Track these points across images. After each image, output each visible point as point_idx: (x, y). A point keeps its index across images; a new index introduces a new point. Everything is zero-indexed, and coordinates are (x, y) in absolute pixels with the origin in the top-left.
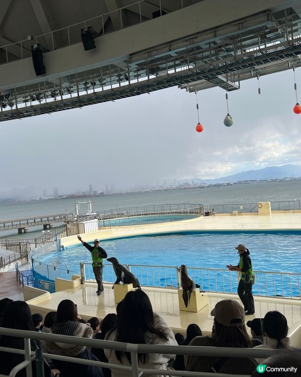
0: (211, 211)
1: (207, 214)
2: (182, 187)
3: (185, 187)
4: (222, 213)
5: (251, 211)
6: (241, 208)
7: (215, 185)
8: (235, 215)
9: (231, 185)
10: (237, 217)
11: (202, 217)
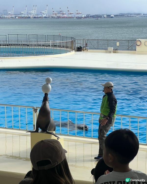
0: (84, 46)
1: (79, 49)
2: (54, 16)
3: (59, 15)
4: (96, 49)
5: (128, 49)
6: (118, 44)
7: (93, 17)
8: (110, 52)
9: (112, 17)
10: (112, 54)
11: (73, 52)
